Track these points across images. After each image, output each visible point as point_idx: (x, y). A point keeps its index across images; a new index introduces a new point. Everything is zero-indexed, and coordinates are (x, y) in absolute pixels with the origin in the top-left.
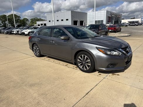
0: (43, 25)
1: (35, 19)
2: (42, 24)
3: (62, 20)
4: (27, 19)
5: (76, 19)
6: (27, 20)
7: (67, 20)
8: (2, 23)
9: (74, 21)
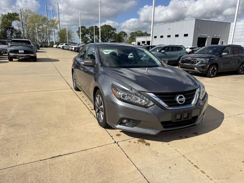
0: (146, 43)
1: (136, 33)
2: (143, 42)
3: (177, 36)
4: (124, 32)
5: (203, 35)
6: (125, 34)
7: (186, 35)
8: (91, 37)
9: (199, 38)
